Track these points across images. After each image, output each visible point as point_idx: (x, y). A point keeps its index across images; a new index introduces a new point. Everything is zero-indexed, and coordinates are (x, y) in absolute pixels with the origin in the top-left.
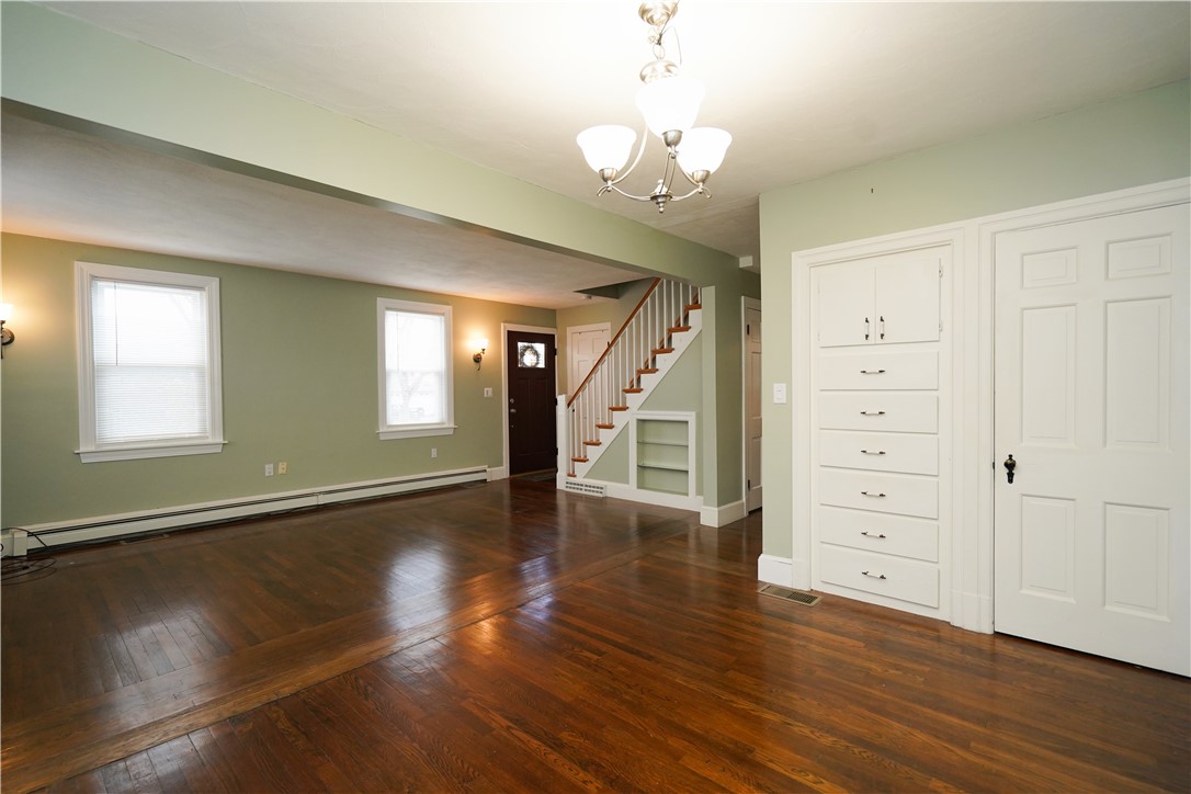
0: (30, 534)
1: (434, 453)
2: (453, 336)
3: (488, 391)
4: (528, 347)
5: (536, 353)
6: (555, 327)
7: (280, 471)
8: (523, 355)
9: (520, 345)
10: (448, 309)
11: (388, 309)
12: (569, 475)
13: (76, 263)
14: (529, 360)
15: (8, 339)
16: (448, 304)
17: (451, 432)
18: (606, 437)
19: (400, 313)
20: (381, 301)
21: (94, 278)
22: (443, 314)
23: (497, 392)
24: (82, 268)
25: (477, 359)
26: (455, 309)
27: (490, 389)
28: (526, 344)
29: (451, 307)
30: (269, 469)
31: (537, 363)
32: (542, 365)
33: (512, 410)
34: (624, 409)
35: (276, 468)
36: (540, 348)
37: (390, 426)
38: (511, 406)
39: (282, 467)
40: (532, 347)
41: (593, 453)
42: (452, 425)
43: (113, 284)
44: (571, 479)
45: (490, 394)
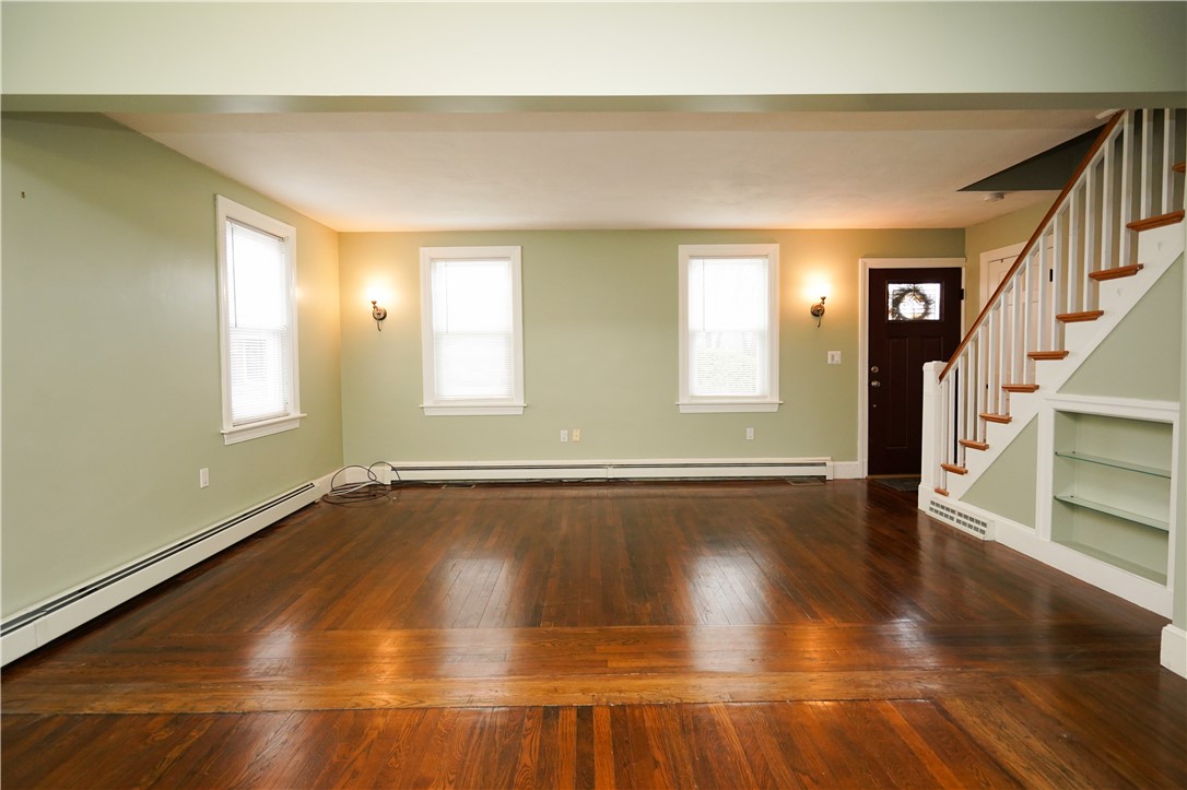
0: (394, 469)
1: (750, 433)
2: (782, 283)
3: (834, 357)
4: (910, 290)
5: (924, 298)
6: (963, 255)
7: (575, 438)
8: (897, 302)
9: (893, 288)
10: (774, 249)
11: (692, 257)
12: (938, 491)
13: (421, 249)
14: (910, 309)
15: (382, 316)
16: (776, 243)
17: (775, 410)
18: (997, 435)
19: (708, 262)
20: (683, 250)
21: (432, 259)
22: (766, 256)
23: (850, 357)
24: (426, 252)
25: (818, 312)
26: (786, 246)
27: (837, 354)
28: (905, 286)
29: (777, 246)
30: (564, 434)
31: (926, 314)
32: (935, 315)
33: (874, 384)
34: (1032, 389)
35: (570, 435)
36: (933, 290)
37: (693, 397)
38: (872, 377)
39: (576, 435)
40: (916, 291)
41: (975, 461)
42: (776, 400)
43: (444, 263)
44: (940, 499)
45: (838, 359)
